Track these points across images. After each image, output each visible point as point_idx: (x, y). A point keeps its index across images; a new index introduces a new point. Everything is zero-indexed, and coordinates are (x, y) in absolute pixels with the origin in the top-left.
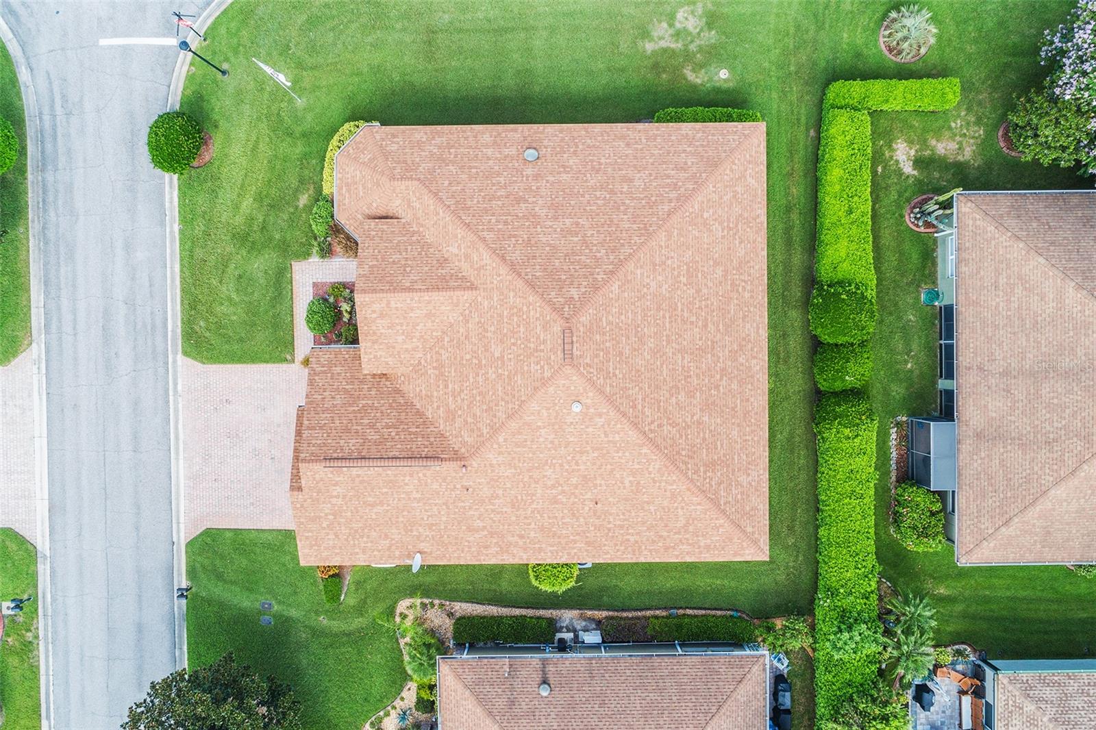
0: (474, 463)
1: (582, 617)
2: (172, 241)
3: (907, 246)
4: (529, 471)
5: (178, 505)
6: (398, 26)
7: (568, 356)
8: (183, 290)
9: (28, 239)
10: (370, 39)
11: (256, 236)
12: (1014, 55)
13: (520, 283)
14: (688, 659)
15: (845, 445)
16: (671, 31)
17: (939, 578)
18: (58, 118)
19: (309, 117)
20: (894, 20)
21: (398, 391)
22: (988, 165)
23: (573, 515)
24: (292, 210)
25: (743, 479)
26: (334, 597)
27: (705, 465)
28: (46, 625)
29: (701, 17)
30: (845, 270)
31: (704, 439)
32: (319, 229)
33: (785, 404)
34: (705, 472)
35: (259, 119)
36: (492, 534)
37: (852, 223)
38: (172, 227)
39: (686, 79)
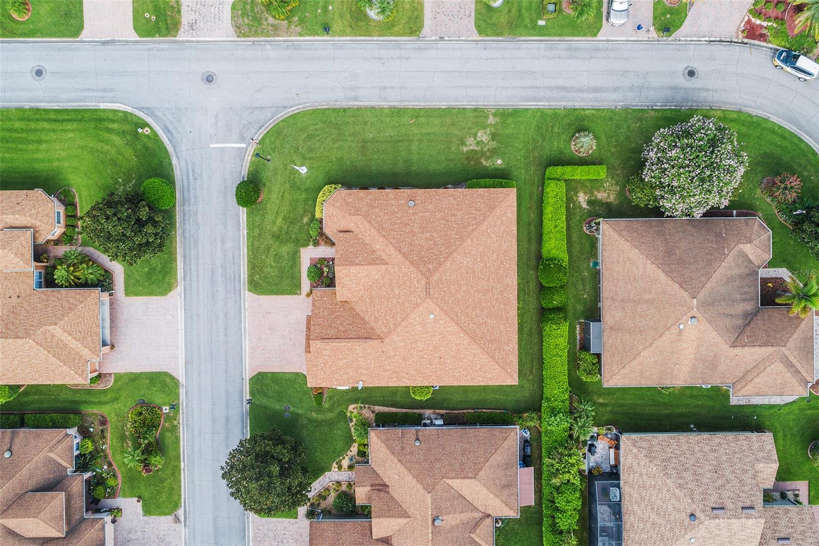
0: (387, 341)
1: (434, 413)
2: (243, 238)
3: (584, 241)
4: (411, 344)
5: (245, 361)
6: (349, 139)
7: (428, 294)
8: (248, 261)
9: (176, 237)
10: (336, 145)
11: (284, 236)
12: (633, 153)
13: (407, 262)
14: (482, 430)
15: (554, 333)
16: (475, 142)
17: (600, 395)
18: (191, 181)
19: (308, 181)
20: (577, 138)
21: (353, 309)
22: (621, 204)
23: (430, 364)
24: (300, 224)
25: (506, 348)
26: (319, 403)
27: (489, 341)
28: (183, 418)
29: (489, 135)
30: (554, 253)
31: (488, 330)
32: (313, 233)
33: (528, 314)
34: (488, 345)
35: (285, 182)
36: (394, 372)
37: (557, 232)
38: (243, 231)
39: (482, 164)
